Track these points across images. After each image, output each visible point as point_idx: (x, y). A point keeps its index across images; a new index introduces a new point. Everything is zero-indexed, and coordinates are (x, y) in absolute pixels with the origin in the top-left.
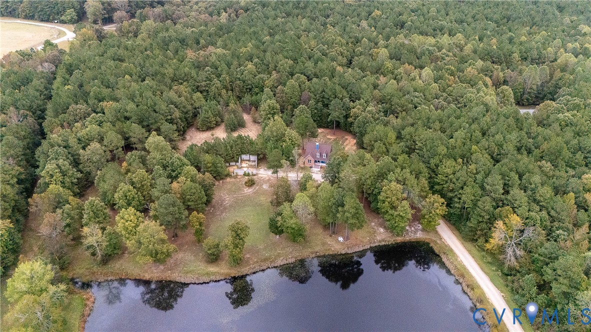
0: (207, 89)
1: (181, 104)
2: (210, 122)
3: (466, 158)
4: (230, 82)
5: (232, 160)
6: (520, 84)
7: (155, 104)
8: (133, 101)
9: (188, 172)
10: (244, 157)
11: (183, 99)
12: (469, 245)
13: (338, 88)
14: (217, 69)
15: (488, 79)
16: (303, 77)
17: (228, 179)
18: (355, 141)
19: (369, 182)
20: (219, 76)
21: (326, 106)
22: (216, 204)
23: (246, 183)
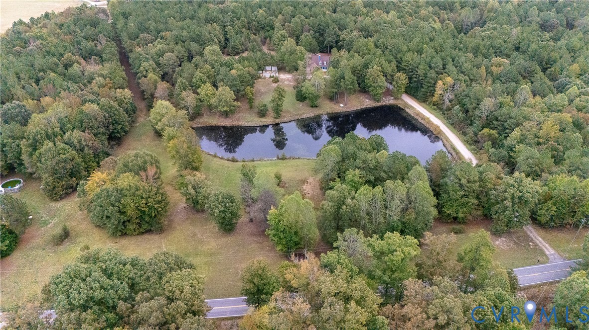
2: (238, 49)
3: (420, 52)
4: (247, 23)
5: (260, 70)
6: (459, 22)
10: (268, 68)
14: (237, 14)
15: (436, 18)
19: (359, 68)
20: (238, 19)
21: (322, 35)
23: (273, 81)
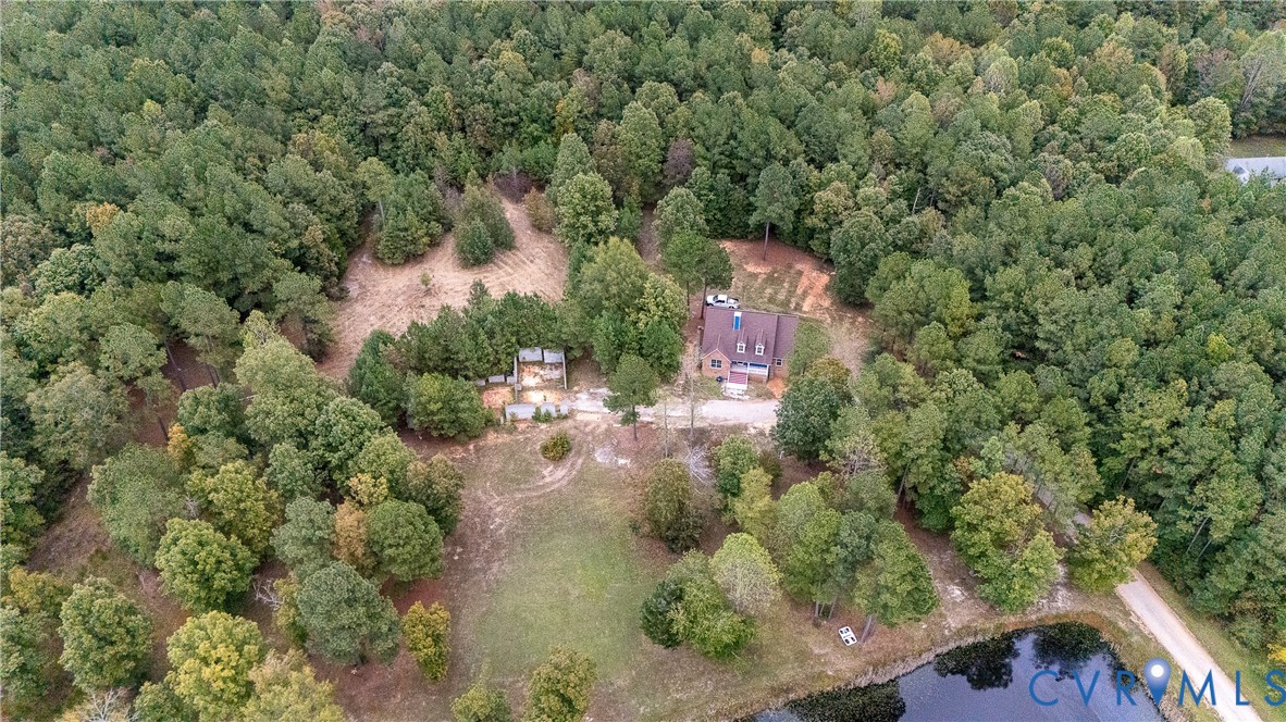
0: (392, 130)
1: (322, 193)
2: (414, 242)
4: (454, 108)
5: (495, 369)
6: (1235, 84)
7: (249, 207)
8: (176, 197)
9: (378, 456)
10: (527, 354)
11: (326, 174)
12: (1210, 631)
13: (774, 127)
14: (413, 67)
15: (1160, 77)
16: (666, 90)
17: (492, 438)
18: (825, 279)
20: (421, 89)
21: (741, 178)
22: (468, 532)
23: (545, 449)
